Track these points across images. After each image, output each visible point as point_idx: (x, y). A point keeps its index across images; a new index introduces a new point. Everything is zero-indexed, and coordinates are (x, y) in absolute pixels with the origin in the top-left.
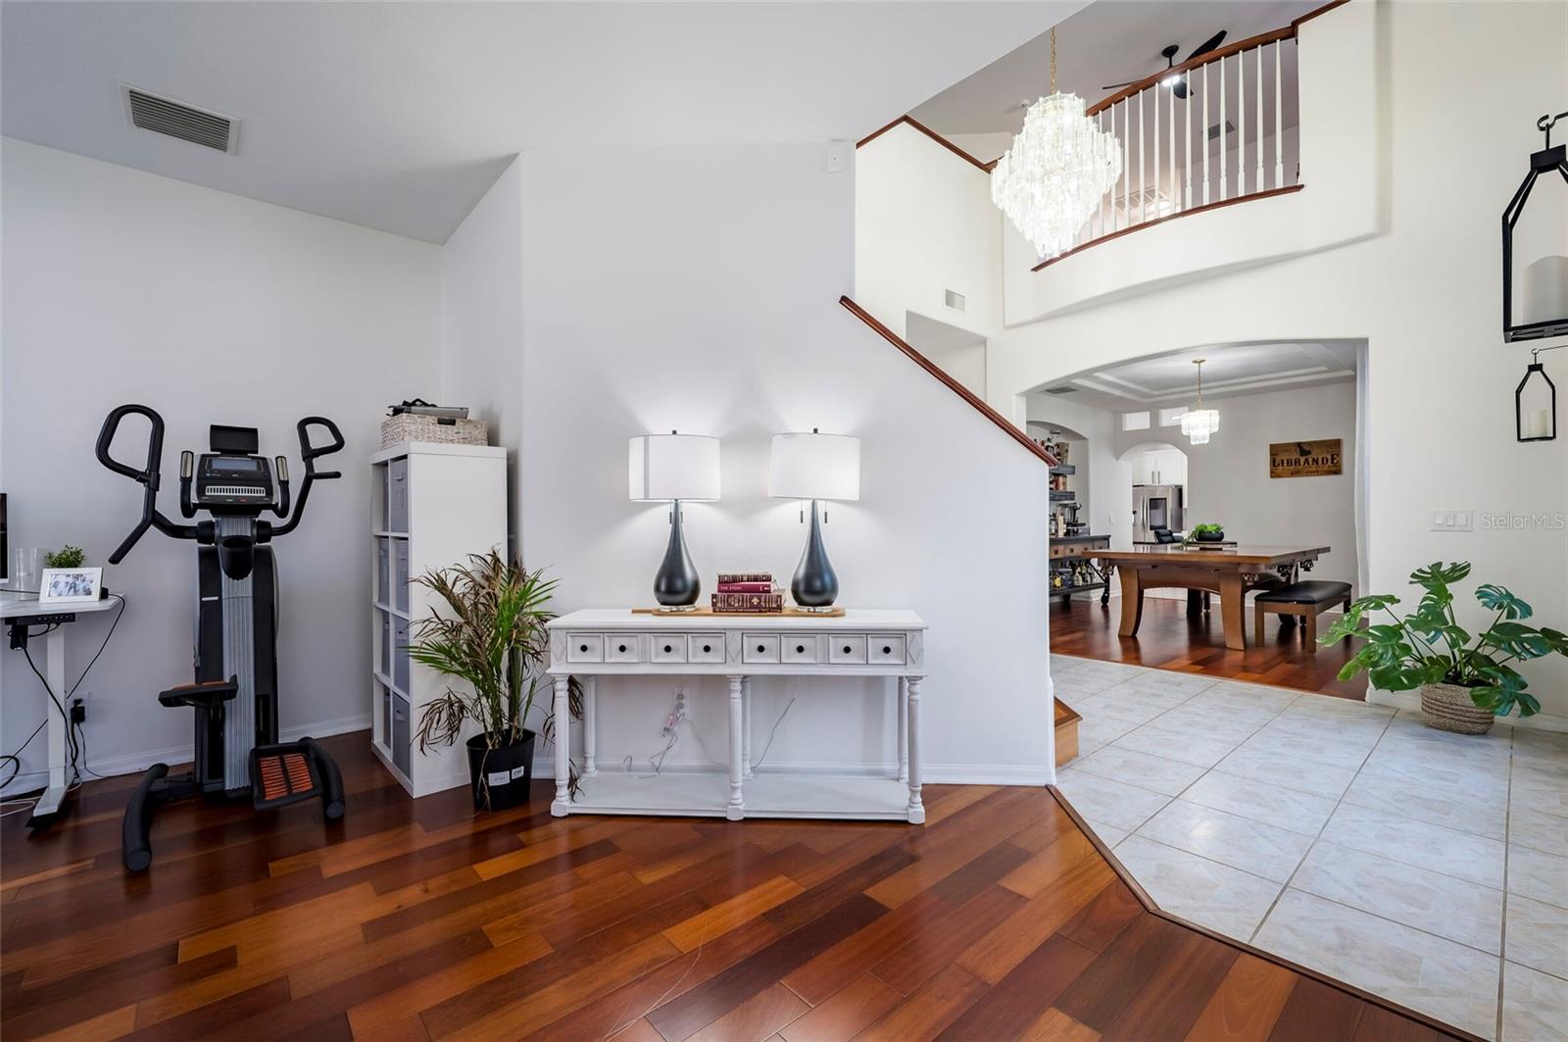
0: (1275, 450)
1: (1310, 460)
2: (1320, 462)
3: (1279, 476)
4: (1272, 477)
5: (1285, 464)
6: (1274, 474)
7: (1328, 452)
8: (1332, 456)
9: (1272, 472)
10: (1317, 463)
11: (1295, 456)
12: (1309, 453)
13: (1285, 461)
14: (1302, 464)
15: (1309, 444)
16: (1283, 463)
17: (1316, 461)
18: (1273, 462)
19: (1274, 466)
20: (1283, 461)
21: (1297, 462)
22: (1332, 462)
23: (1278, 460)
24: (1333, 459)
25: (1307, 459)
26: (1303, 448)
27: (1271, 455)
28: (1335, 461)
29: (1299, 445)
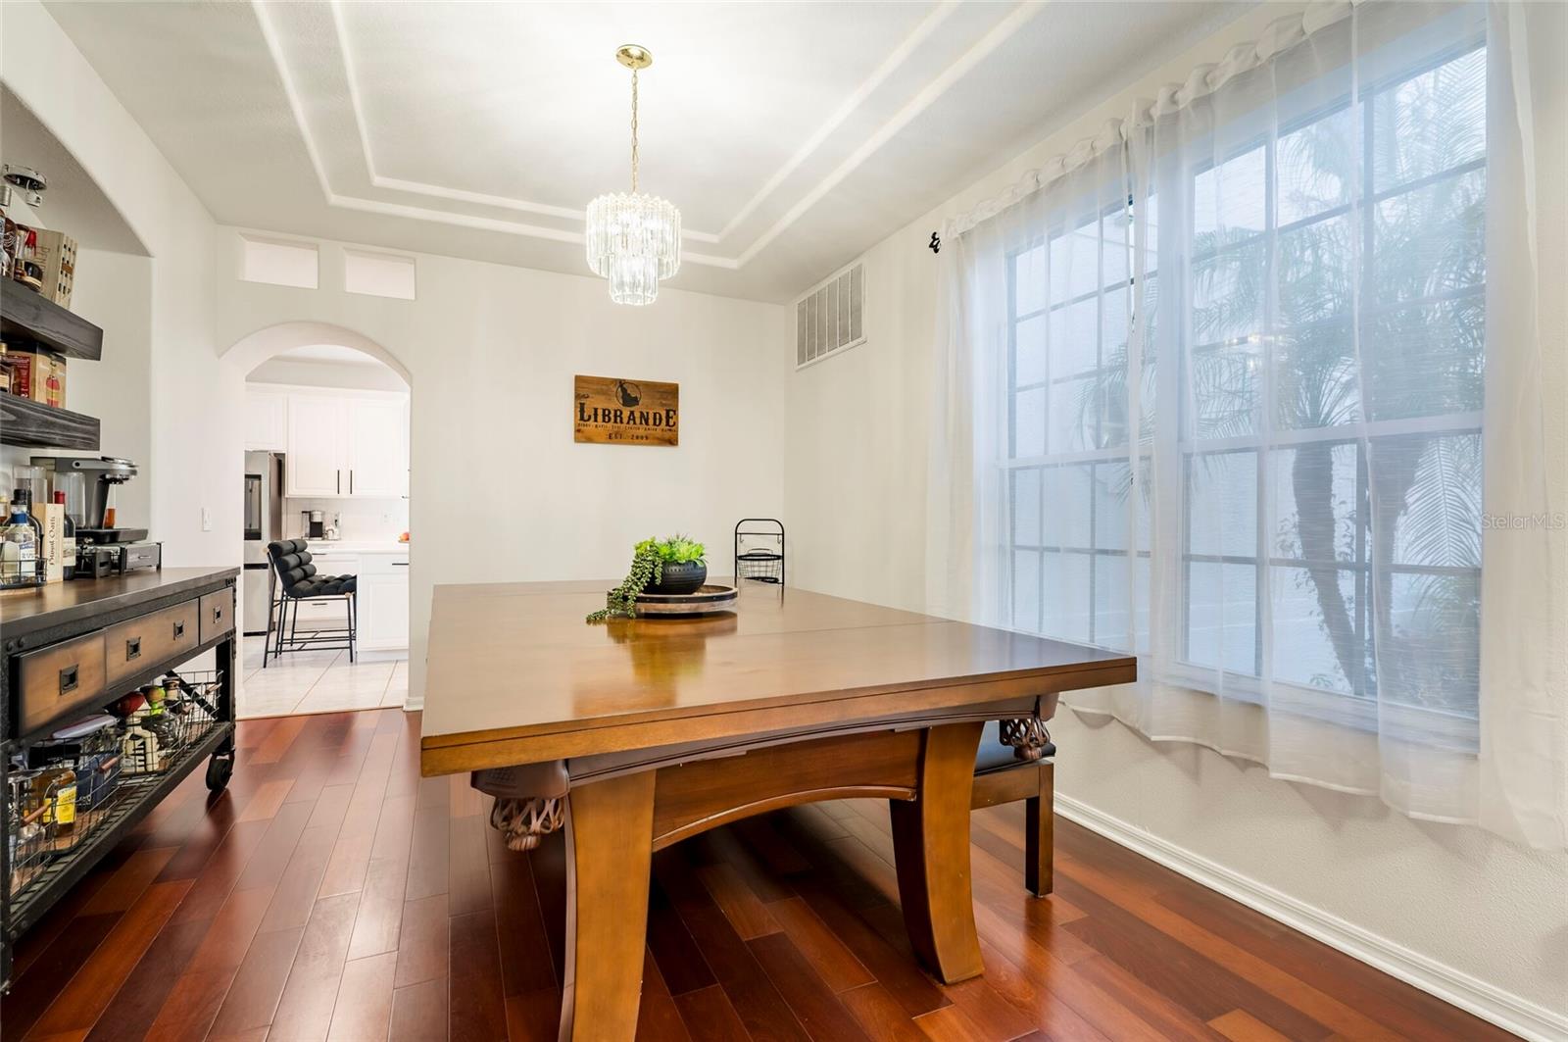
0: (585, 387)
1: (637, 415)
2: (651, 421)
3: (589, 440)
4: (577, 440)
5: (600, 418)
6: (581, 435)
7: (663, 405)
8: (668, 412)
9: (578, 431)
10: (647, 423)
11: (615, 404)
12: (635, 401)
13: (600, 412)
14: (625, 420)
15: (636, 385)
16: (596, 415)
17: (645, 418)
18: (581, 409)
19: (582, 419)
20: (596, 410)
21: (618, 415)
22: (668, 424)
23: (590, 405)
24: (668, 417)
25: (632, 413)
26: (627, 392)
27: (578, 396)
28: (671, 422)
29: (621, 383)
